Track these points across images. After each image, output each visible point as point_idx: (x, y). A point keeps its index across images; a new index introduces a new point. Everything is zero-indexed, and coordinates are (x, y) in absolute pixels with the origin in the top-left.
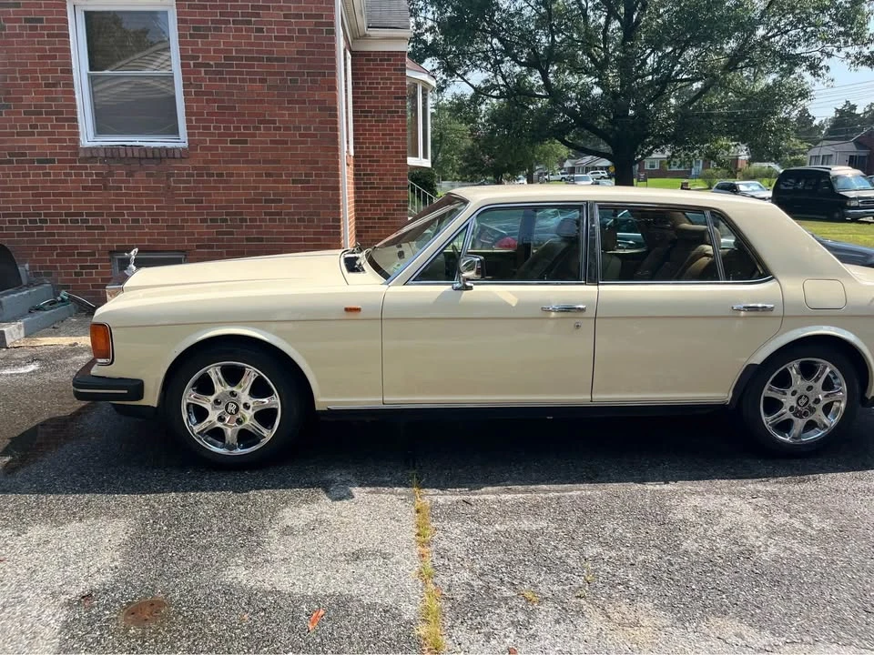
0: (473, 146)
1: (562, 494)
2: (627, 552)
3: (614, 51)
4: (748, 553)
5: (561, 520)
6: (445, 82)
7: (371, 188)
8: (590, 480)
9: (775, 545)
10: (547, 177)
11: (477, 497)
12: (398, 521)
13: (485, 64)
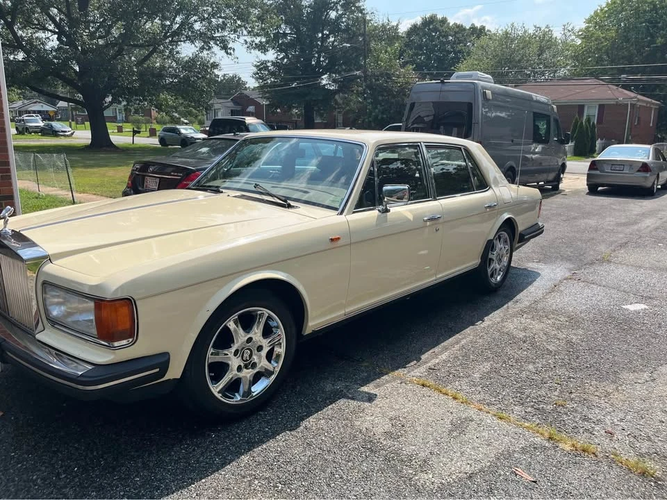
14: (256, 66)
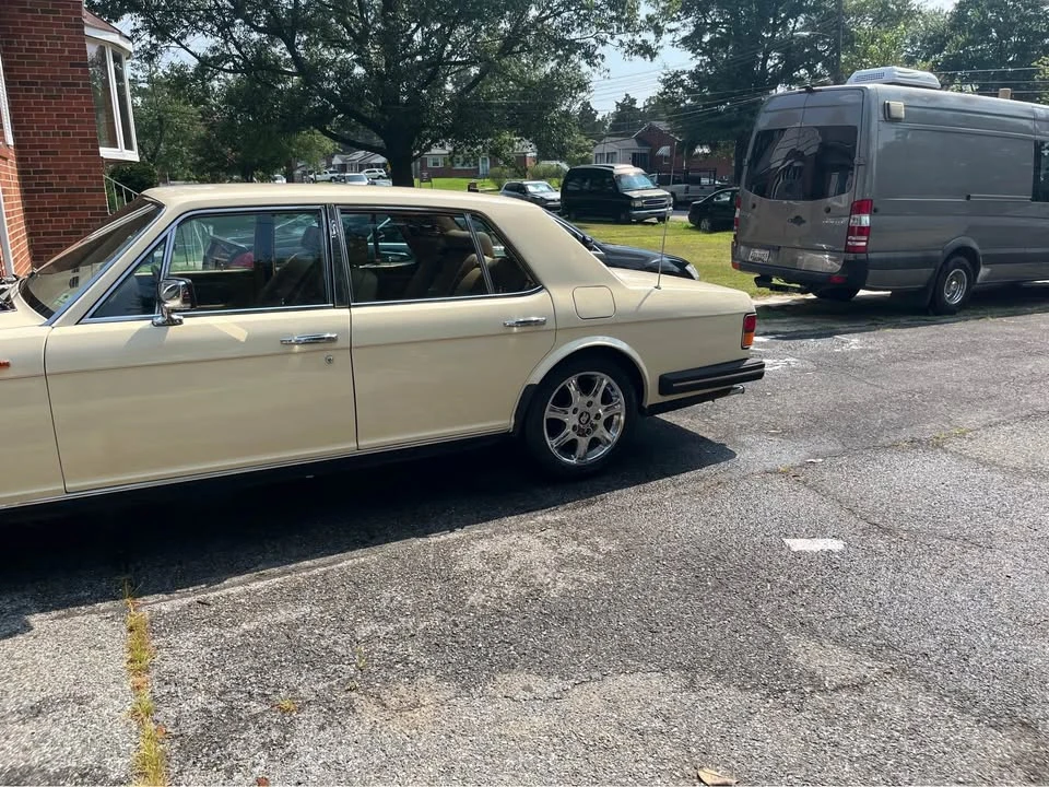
0: (208, 135)
1: (329, 568)
2: (407, 622)
3: (374, 21)
4: (536, 593)
5: (327, 600)
6: (154, 47)
7: (47, 191)
8: (364, 544)
9: (564, 579)
10: (312, 176)
11: (217, 594)
12: (100, 649)
13: (209, 26)
14: (664, 82)
